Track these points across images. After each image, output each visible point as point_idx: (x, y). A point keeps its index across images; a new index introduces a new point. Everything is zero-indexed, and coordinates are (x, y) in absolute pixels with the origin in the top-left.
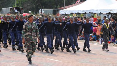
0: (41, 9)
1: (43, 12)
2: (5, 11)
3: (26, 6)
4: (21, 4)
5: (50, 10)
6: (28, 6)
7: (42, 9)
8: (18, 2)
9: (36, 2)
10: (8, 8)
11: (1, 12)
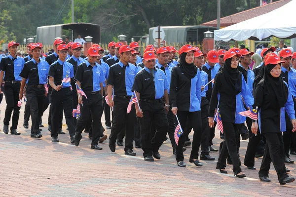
0: (156, 28)
2: (45, 34)
3: (103, 19)
4: (88, 13)
5: (179, 30)
6: (109, 18)
8: (79, 9)
9: (130, 6)
10: (56, 27)
11: (34, 38)
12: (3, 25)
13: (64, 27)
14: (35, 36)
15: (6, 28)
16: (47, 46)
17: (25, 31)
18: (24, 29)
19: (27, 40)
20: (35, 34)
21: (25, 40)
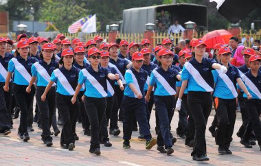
10: (147, 10)
11: (120, 25)
12: (84, 7)
13: (158, 10)
14: (120, 22)
15: (87, 11)
16: (135, 34)
17: (113, 15)
18: (111, 12)
19: (110, 27)
20: (121, 19)
21: (108, 26)
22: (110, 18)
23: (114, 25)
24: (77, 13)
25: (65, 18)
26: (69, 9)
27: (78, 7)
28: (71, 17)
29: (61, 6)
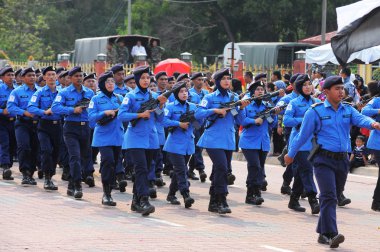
0: (229, 45)
1: (238, 55)
2: (86, 48)
3: (170, 30)
4: (150, 23)
6: (178, 29)
7: (237, 45)
9: (208, 14)
10: (100, 40)
11: (72, 55)
12: (38, 36)
14: (72, 52)
15: (41, 40)
17: (67, 44)
18: (66, 41)
19: (62, 57)
20: (74, 48)
21: (59, 56)
22: (64, 47)
23: (65, 55)
24: (31, 42)
25: (18, 46)
26: (22, 37)
27: (32, 36)
28: (24, 45)
29: (14, 35)
